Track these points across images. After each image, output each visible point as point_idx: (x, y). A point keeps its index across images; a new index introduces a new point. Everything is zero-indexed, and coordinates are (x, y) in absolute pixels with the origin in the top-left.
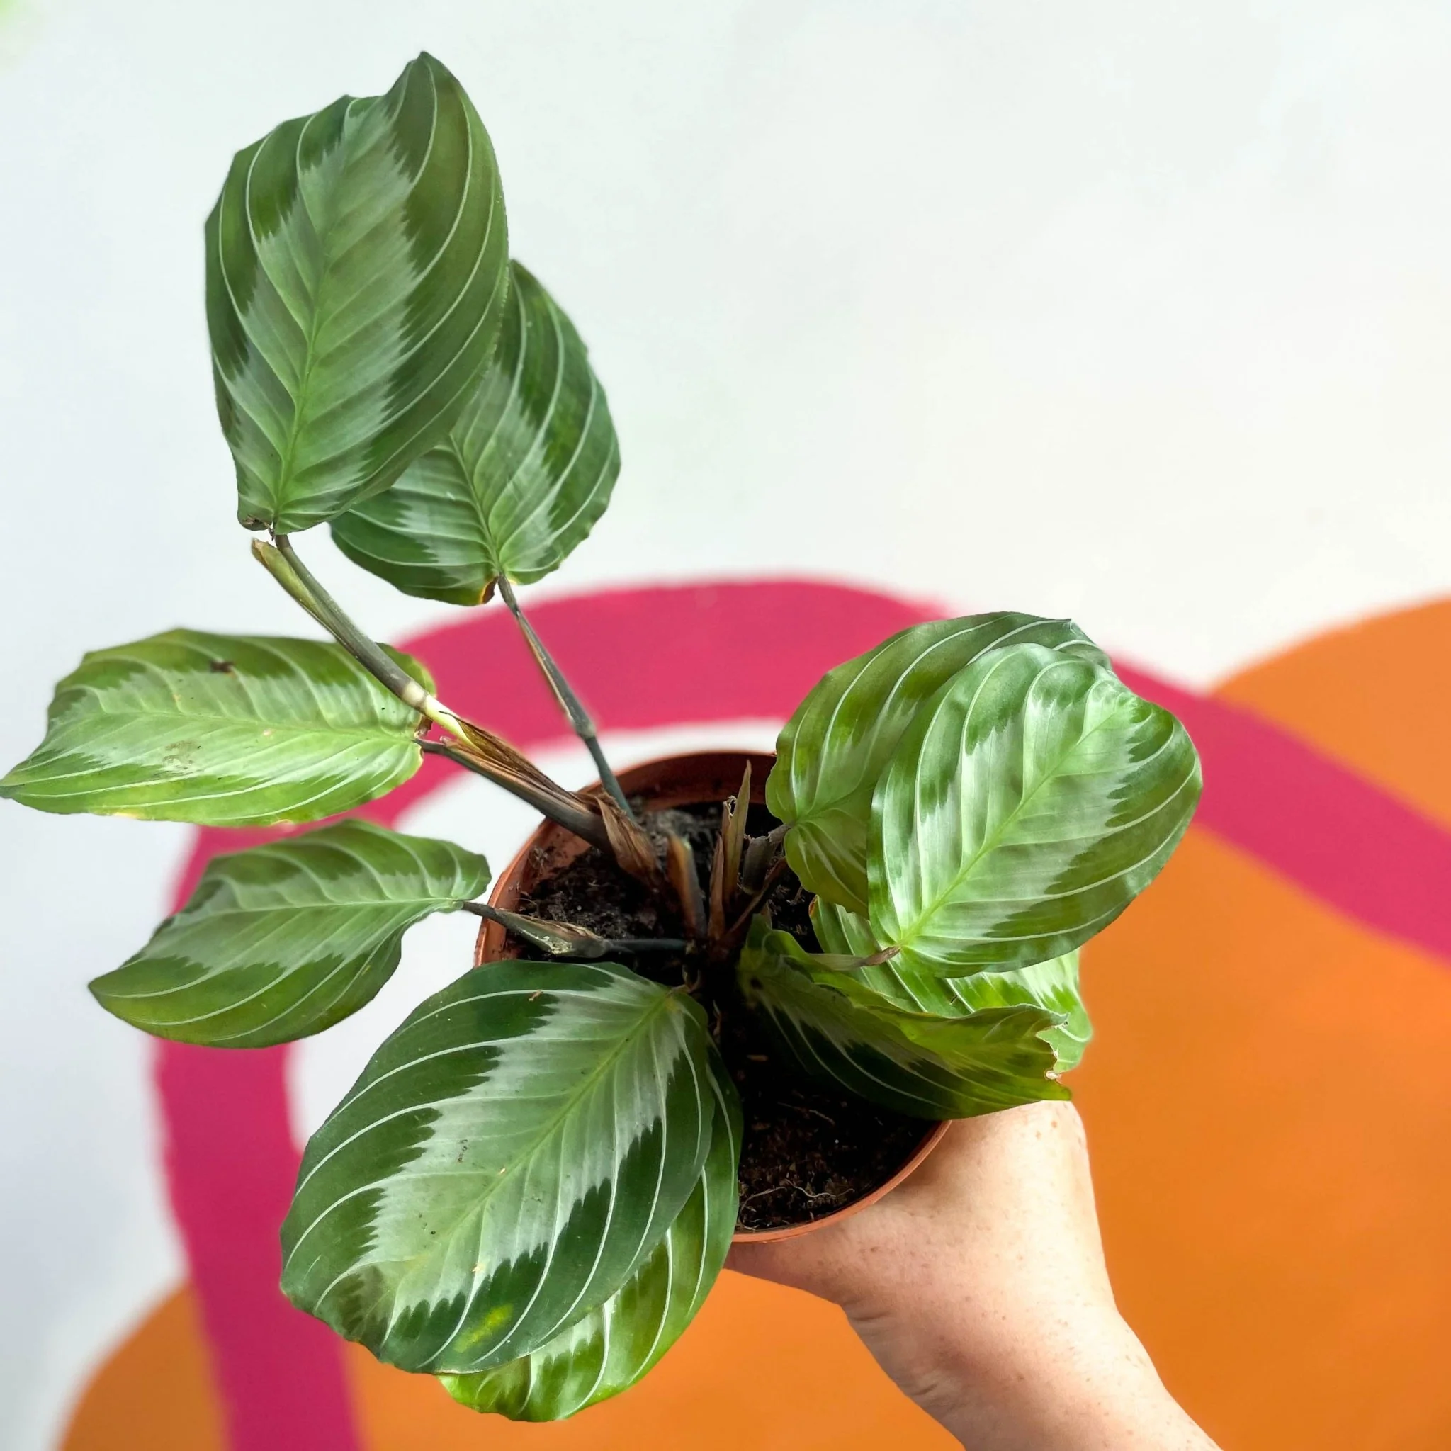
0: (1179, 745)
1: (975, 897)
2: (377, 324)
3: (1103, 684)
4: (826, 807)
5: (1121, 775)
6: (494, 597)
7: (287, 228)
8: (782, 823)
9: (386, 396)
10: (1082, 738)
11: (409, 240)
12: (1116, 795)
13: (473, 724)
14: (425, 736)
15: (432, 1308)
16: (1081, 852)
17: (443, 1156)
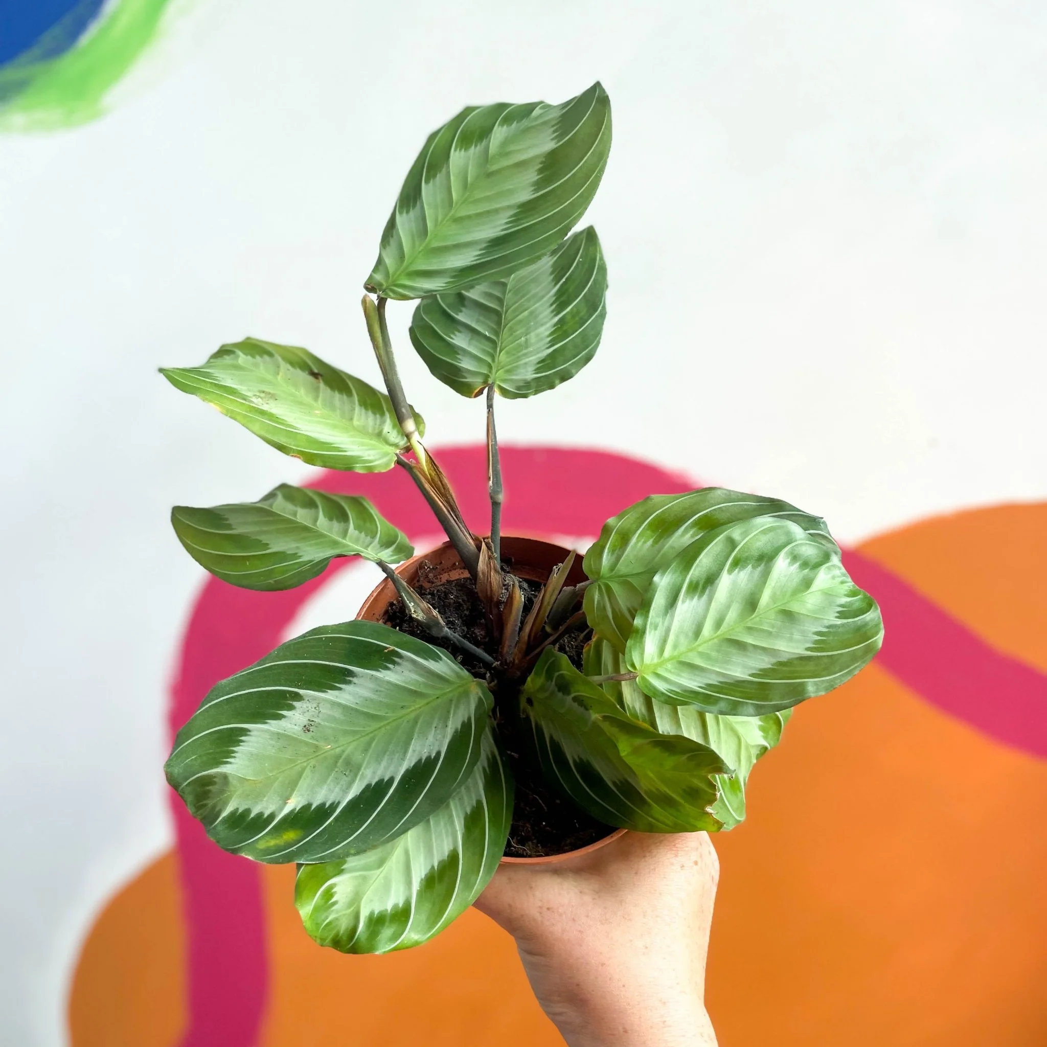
0: (872, 620)
1: (699, 662)
2: (496, 211)
3: (834, 566)
4: (622, 576)
5: (826, 623)
6: (482, 395)
7: (474, 151)
8: (589, 580)
9: (481, 250)
10: (808, 592)
11: (538, 175)
12: (818, 633)
13: (433, 459)
14: (403, 455)
15: (252, 815)
16: (784, 659)
17: (296, 725)
